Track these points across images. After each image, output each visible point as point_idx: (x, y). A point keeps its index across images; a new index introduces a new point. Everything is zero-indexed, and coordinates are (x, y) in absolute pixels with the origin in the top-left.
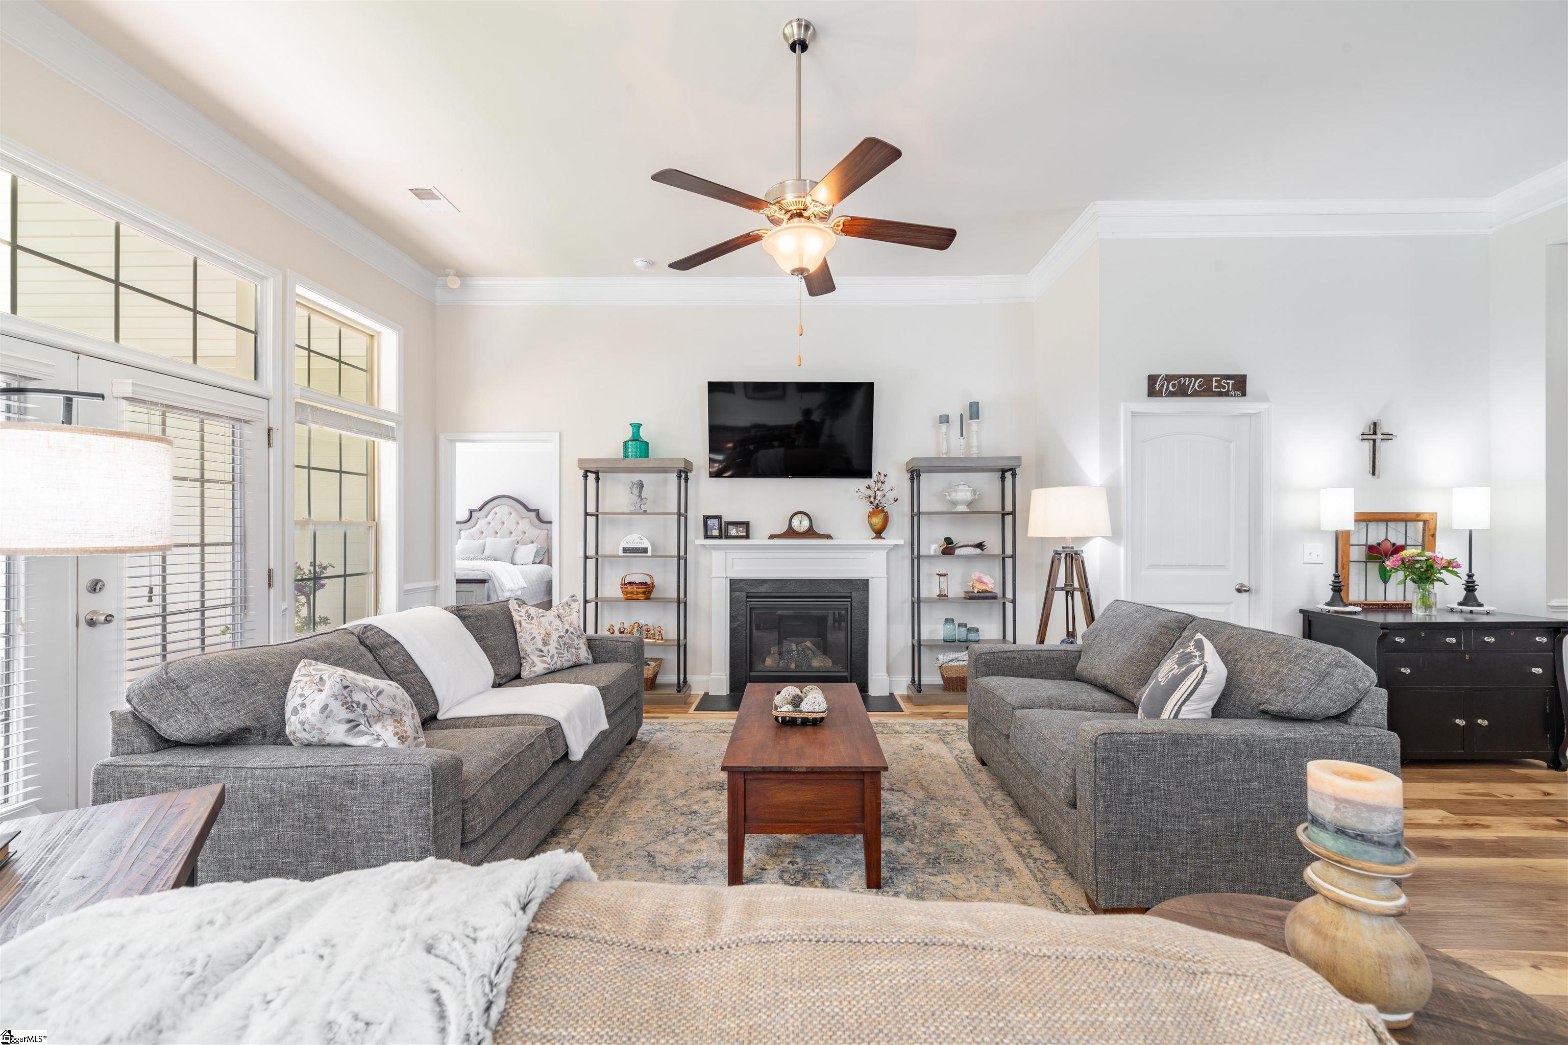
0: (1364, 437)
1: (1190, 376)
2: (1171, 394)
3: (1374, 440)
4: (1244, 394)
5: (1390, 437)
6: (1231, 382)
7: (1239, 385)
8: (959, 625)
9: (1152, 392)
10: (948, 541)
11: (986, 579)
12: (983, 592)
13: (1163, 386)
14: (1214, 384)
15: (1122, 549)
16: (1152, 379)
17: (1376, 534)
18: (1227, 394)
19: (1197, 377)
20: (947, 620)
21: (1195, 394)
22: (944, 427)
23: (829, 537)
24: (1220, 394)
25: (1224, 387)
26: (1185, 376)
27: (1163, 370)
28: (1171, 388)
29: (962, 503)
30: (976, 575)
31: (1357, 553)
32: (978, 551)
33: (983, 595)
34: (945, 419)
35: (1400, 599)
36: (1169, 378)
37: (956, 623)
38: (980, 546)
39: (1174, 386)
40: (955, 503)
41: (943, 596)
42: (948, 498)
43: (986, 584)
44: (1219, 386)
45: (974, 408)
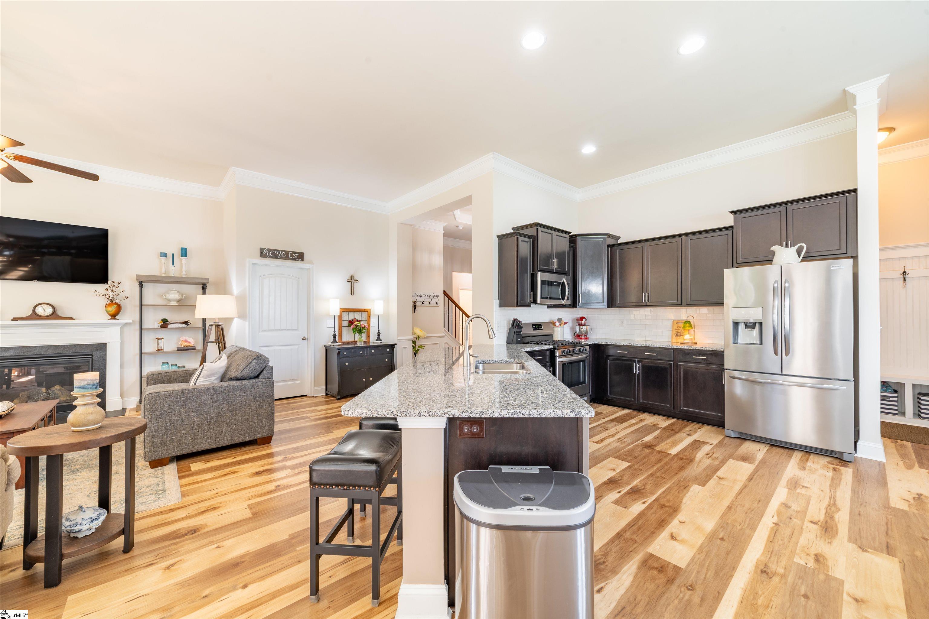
0: (348, 281)
1: (279, 251)
2: (270, 257)
3: (352, 282)
4: (303, 260)
5: (357, 281)
6: (297, 255)
7: (300, 257)
8: (172, 365)
9: (262, 255)
10: (165, 321)
11: (190, 340)
12: (187, 346)
13: (267, 253)
14: (290, 255)
15: (247, 323)
16: (262, 250)
17: (351, 316)
18: (295, 259)
19: (282, 251)
20: (163, 363)
21: (281, 258)
22: (163, 259)
23: (72, 319)
24: (292, 259)
25: (294, 257)
26: (277, 250)
27: (267, 246)
28: (270, 254)
29: (174, 300)
30: (184, 338)
31: (345, 323)
32: (184, 325)
33: (186, 348)
34: (164, 255)
35: (352, 340)
36: (269, 250)
37: (170, 364)
38: (186, 323)
39: (272, 254)
40: (170, 300)
41: (160, 350)
42: (164, 297)
43: (190, 343)
44: (292, 256)
45: (184, 251)
